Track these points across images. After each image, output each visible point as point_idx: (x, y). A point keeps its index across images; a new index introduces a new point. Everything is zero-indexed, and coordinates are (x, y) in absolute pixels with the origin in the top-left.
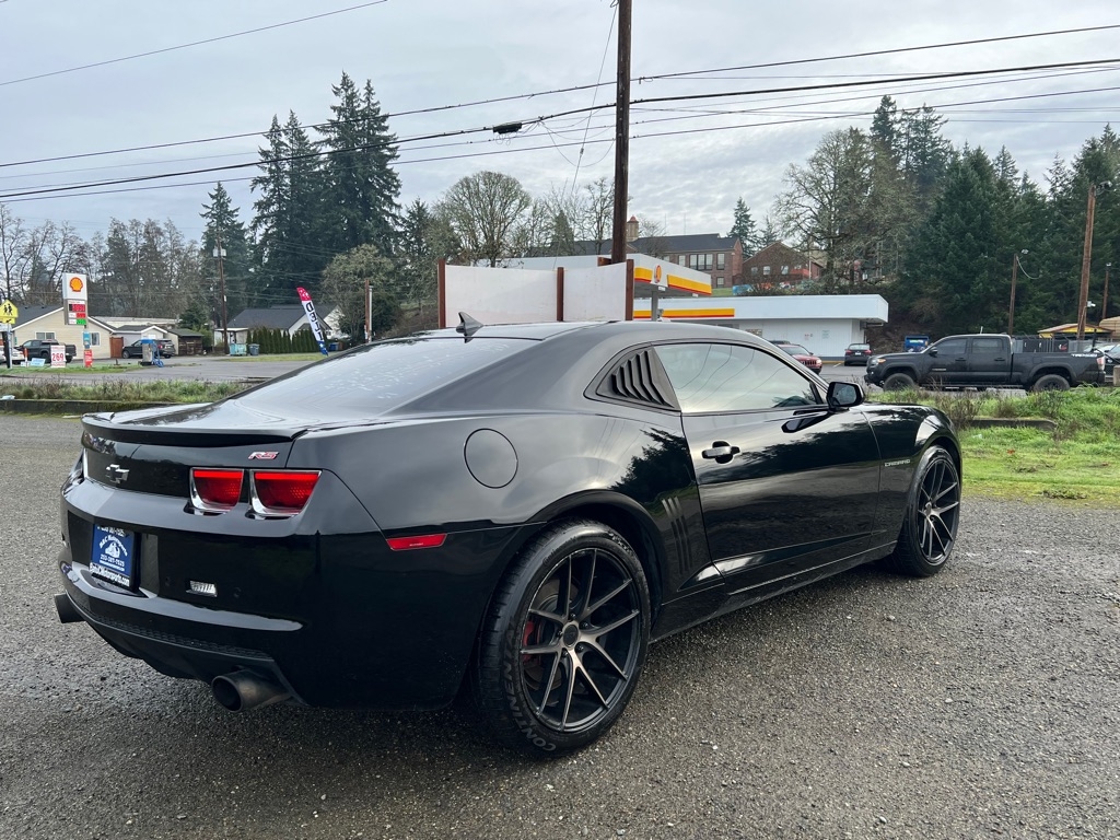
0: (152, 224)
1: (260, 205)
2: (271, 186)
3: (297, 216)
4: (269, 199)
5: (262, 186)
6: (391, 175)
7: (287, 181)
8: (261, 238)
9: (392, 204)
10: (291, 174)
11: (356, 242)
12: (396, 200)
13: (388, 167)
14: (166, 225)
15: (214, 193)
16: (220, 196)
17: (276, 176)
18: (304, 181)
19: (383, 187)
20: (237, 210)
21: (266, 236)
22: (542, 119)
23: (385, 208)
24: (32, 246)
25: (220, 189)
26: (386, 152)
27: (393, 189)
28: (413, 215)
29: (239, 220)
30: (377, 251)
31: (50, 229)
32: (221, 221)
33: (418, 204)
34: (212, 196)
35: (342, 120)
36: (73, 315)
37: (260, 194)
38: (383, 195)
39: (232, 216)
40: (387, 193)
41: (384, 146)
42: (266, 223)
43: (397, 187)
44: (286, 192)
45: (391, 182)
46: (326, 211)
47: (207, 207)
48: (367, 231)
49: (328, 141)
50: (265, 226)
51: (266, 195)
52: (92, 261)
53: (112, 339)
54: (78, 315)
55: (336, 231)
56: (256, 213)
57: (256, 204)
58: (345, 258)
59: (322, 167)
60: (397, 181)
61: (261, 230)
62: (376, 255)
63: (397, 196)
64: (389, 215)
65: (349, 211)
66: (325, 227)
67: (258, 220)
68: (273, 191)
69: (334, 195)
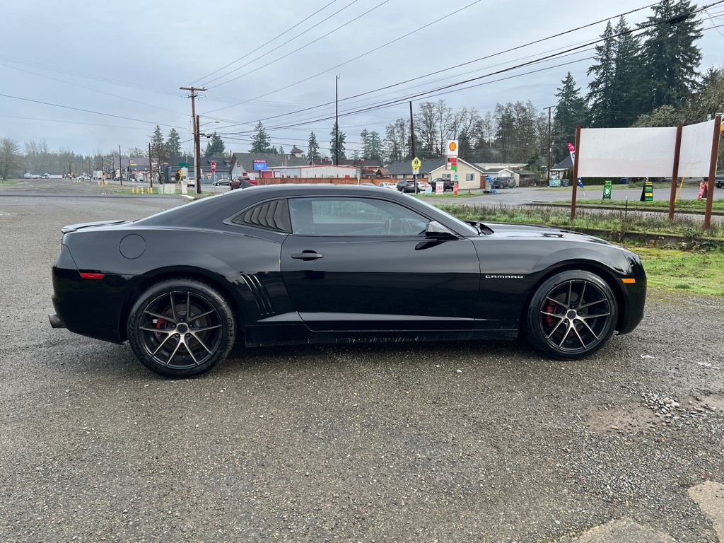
0: (520, 104)
1: (593, 85)
2: (602, 71)
3: (618, 89)
4: (599, 80)
5: (595, 71)
6: (695, 51)
7: (614, 66)
8: (591, 107)
9: (693, 73)
10: (617, 60)
11: (660, 103)
12: (696, 70)
13: (692, 45)
14: (527, 104)
15: (565, 80)
16: (569, 82)
17: (606, 63)
18: (626, 64)
19: (686, 61)
20: (579, 90)
21: (595, 105)
22: (705, 8)
23: (687, 77)
24: (455, 123)
25: (569, 77)
26: (692, 34)
27: (695, 61)
28: (706, 80)
29: (579, 96)
30: (673, 110)
31: (464, 113)
32: (568, 98)
33: (711, 71)
34: (564, 82)
35: (659, 16)
36: (449, 164)
37: (594, 77)
38: (686, 67)
39: (576, 94)
40: (689, 65)
41: (691, 30)
42: (595, 96)
43: (698, 60)
44: (612, 73)
45: (694, 55)
46: (639, 83)
47: (560, 89)
48: (670, 95)
49: (647, 33)
50: (595, 99)
51: (597, 77)
52: (484, 130)
53: (482, 177)
54: (453, 164)
55: (645, 98)
56: (589, 90)
57: (590, 84)
58: (648, 116)
59: (639, 52)
60: (699, 55)
61: (591, 102)
62: (672, 113)
63: (697, 66)
64: (688, 81)
65: (656, 82)
66: (637, 95)
67: (590, 95)
68: (603, 73)
69: (646, 71)
